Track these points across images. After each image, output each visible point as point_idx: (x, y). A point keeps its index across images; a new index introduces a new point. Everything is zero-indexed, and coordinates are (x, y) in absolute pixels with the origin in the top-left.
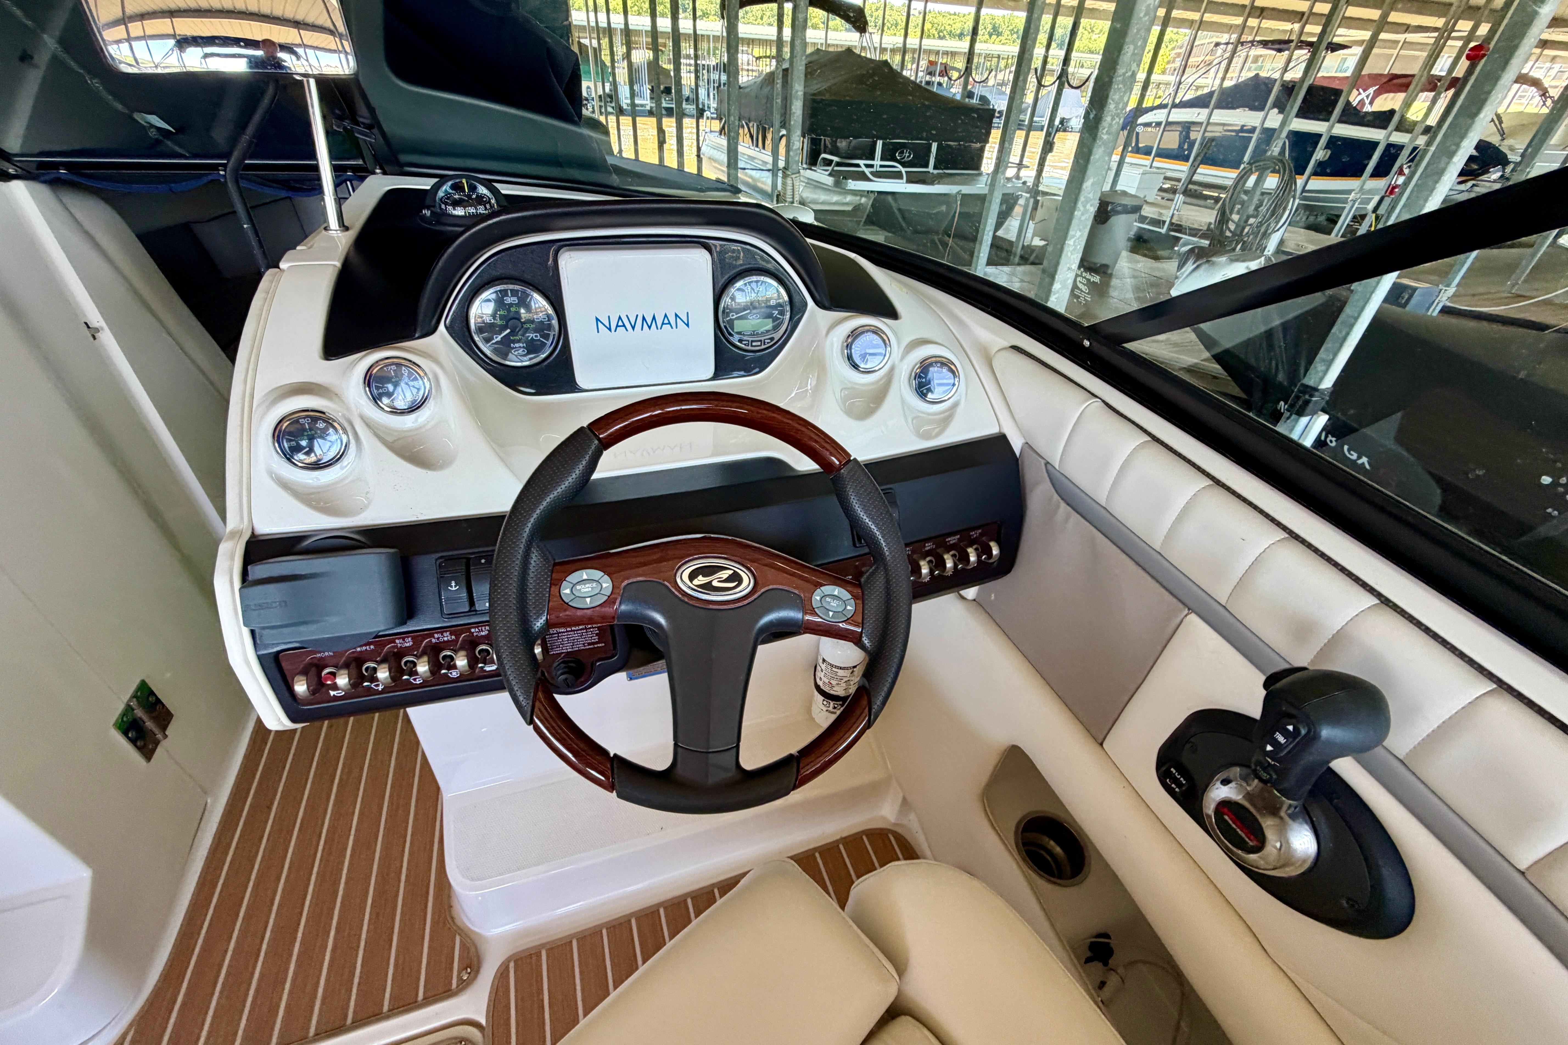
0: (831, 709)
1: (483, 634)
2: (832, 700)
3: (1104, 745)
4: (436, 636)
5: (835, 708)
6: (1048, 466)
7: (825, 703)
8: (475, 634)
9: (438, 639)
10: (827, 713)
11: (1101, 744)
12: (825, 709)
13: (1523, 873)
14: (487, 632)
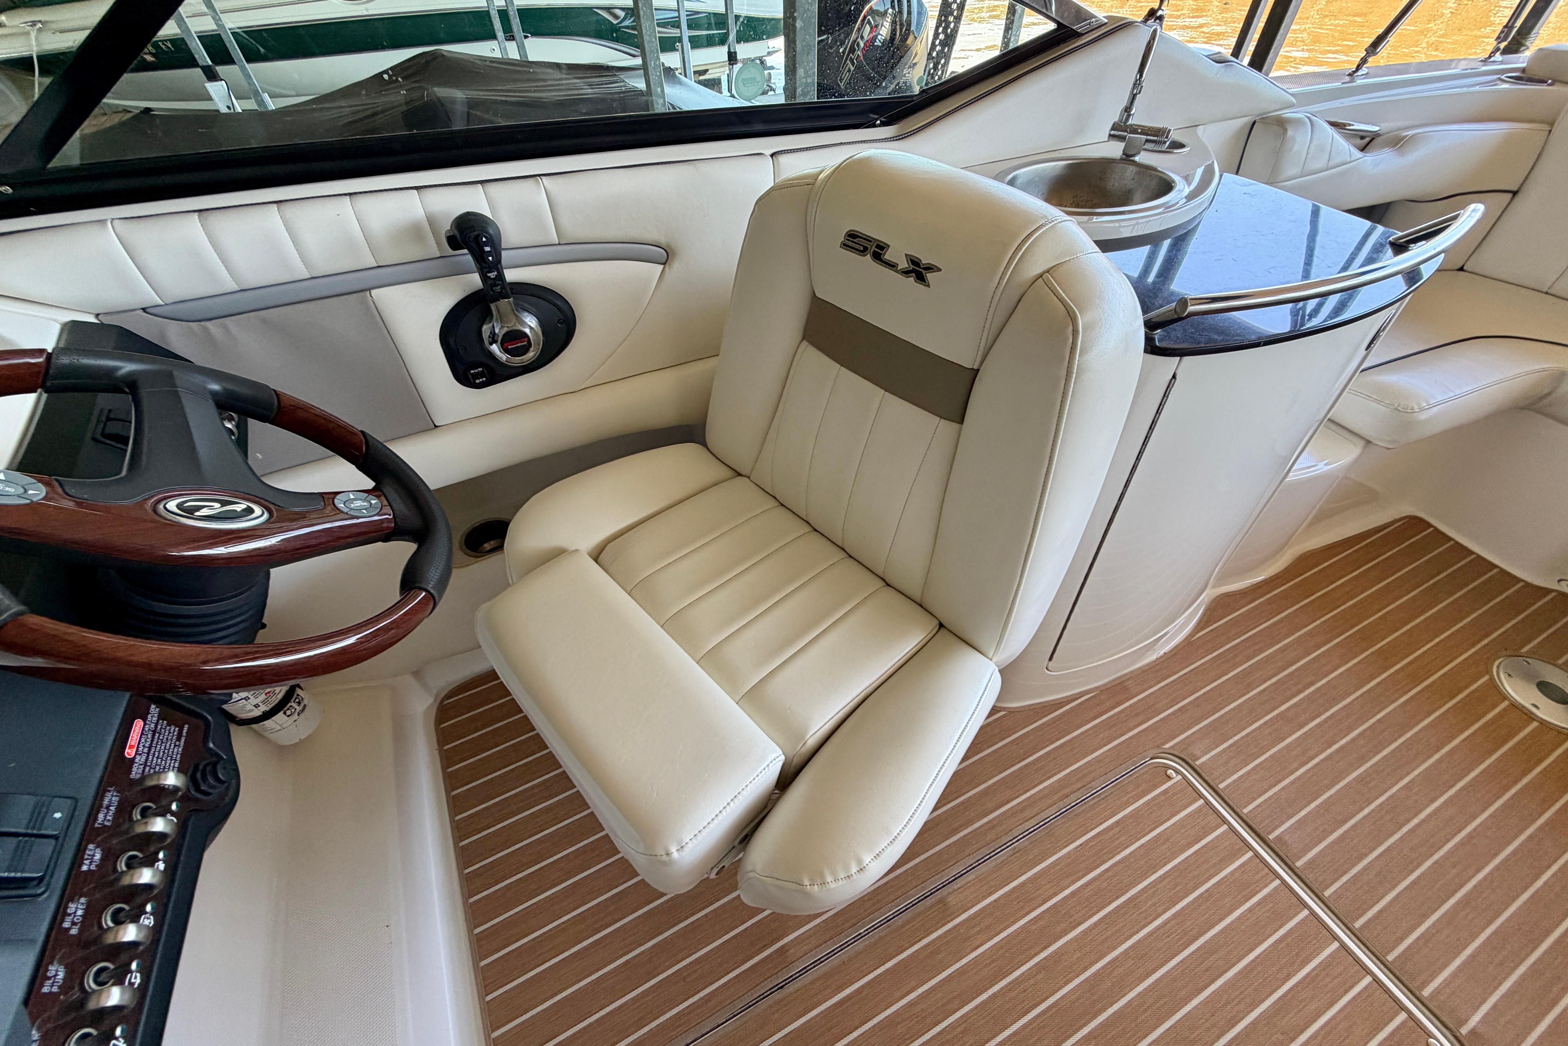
0: (298, 709)
1: (98, 856)
2: (289, 701)
3: (437, 425)
4: (66, 925)
5: (299, 703)
6: (148, 310)
7: (289, 712)
8: (93, 867)
9: (74, 923)
10: (302, 715)
11: (436, 427)
12: (295, 716)
13: (559, 244)
14: (98, 851)
